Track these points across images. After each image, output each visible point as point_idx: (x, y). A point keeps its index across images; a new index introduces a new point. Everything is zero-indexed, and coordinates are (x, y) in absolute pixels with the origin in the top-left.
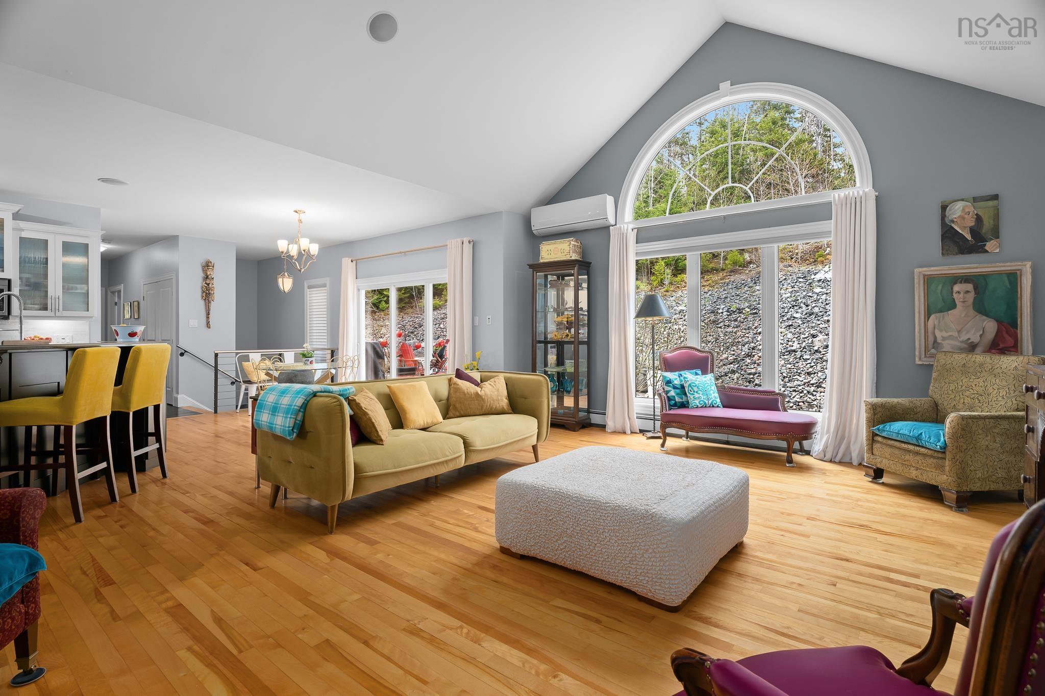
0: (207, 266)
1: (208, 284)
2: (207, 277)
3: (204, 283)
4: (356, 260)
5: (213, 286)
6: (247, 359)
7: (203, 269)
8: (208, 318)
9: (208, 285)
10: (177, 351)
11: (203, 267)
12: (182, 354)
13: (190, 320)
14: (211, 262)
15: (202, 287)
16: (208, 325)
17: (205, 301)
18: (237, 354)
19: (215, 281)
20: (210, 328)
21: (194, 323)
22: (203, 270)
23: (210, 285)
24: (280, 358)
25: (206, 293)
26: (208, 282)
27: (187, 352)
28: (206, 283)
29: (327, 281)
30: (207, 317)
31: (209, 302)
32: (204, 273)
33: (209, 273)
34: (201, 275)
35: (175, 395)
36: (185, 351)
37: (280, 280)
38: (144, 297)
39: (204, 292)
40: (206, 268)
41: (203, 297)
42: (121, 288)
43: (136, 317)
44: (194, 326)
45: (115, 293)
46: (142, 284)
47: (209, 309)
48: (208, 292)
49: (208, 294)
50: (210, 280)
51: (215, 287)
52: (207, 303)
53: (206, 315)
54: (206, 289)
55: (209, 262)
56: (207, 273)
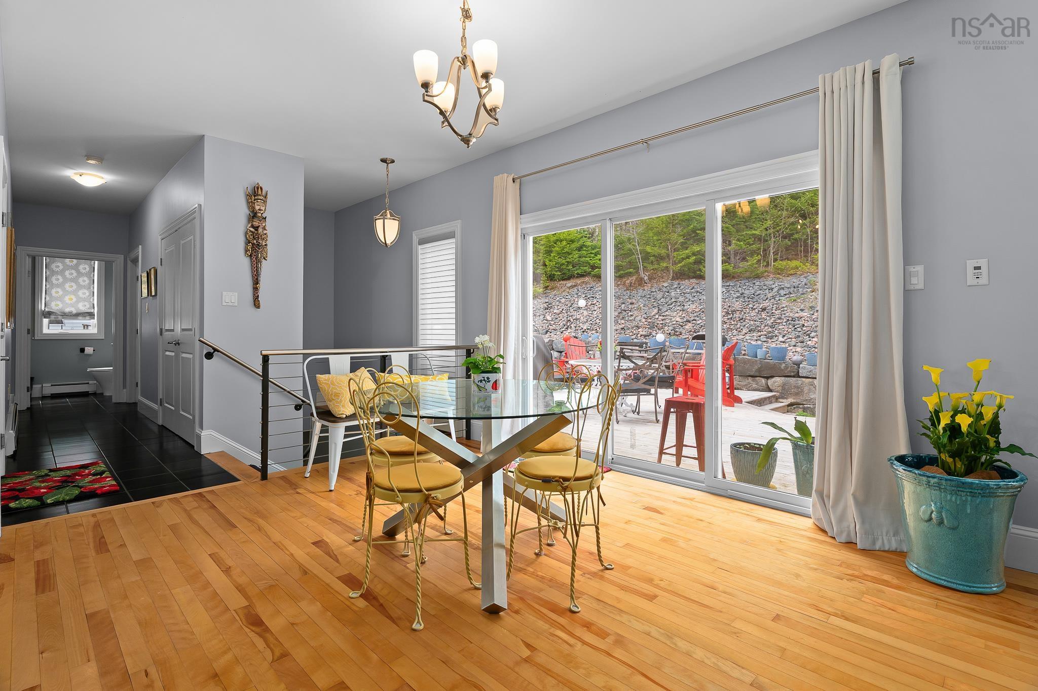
0: (255, 195)
1: (256, 228)
2: (254, 215)
3: (250, 225)
4: (520, 178)
5: (265, 232)
6: (323, 366)
7: (247, 200)
8: (256, 289)
9: (257, 230)
10: (201, 351)
11: (248, 196)
12: (209, 356)
13: (224, 293)
14: (261, 189)
15: (246, 233)
16: (256, 304)
17: (251, 259)
18: (306, 356)
19: (269, 224)
20: (258, 307)
21: (231, 298)
22: (248, 202)
23: (260, 230)
24: (384, 364)
25: (253, 244)
26: (256, 224)
27: (218, 351)
28: (252, 226)
29: (456, 226)
30: (254, 288)
31: (258, 261)
32: (249, 208)
33: (257, 208)
35: (197, 430)
36: (215, 350)
37: (379, 224)
38: (161, 259)
39: (249, 242)
40: (253, 198)
41: (246, 251)
42: (138, 252)
43: (153, 294)
44: (231, 304)
45: (135, 261)
46: (160, 240)
47: (257, 273)
48: (257, 242)
49: (257, 247)
50: (260, 221)
51: (268, 234)
52: (254, 261)
53: (252, 284)
54: (254, 237)
55: (258, 188)
56: (254, 208)
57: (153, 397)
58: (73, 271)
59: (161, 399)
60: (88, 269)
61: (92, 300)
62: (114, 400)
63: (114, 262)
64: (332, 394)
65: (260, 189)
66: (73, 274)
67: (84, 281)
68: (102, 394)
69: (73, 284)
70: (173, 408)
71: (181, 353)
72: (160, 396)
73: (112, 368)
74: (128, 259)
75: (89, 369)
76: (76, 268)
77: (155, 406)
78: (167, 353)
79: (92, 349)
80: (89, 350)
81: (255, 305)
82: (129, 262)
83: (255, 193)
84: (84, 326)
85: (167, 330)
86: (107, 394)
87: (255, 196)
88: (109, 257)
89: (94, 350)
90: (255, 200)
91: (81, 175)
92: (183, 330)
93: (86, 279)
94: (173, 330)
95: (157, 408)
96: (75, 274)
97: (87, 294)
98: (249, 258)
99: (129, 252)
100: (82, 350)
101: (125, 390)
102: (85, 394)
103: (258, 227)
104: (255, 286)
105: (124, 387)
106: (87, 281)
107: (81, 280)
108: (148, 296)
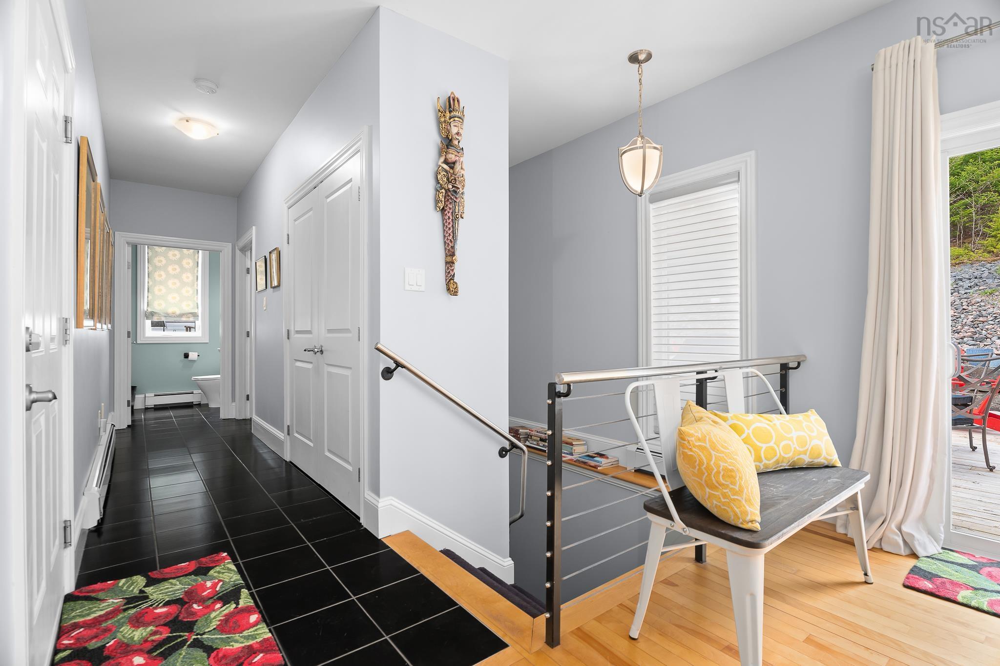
0: (450, 109)
1: (452, 165)
2: (448, 143)
3: (442, 159)
7: (438, 120)
8: (450, 263)
9: (452, 168)
10: (374, 365)
11: (439, 112)
12: (388, 373)
13: (407, 270)
14: (459, 99)
15: (437, 173)
16: (451, 288)
17: (444, 215)
20: (455, 293)
21: (415, 278)
22: (439, 123)
23: (456, 169)
25: (447, 191)
26: (452, 157)
27: (403, 367)
28: (446, 162)
29: (744, 161)
30: (447, 263)
31: (456, 218)
32: (440, 132)
33: (454, 130)
34: (434, 139)
35: (368, 495)
36: (398, 365)
37: (627, 159)
38: (288, 235)
39: (442, 188)
40: (448, 115)
41: (437, 201)
42: (252, 235)
43: (275, 283)
44: (417, 288)
45: (246, 249)
46: (286, 208)
47: (453, 237)
48: (453, 186)
49: (453, 195)
50: (458, 153)
51: (466, 177)
52: (449, 218)
53: (444, 256)
54: (448, 179)
55: (454, 100)
56: (449, 131)
57: (277, 422)
58: (177, 267)
59: (288, 426)
60: (191, 264)
61: (195, 299)
62: (223, 415)
63: (221, 252)
64: (718, 472)
65: (456, 101)
66: (176, 269)
67: (188, 278)
68: (207, 405)
69: (176, 281)
70: (311, 444)
71: (325, 365)
72: (287, 422)
73: (219, 376)
74: (236, 247)
75: (194, 378)
76: (179, 262)
77: (281, 435)
78: (299, 364)
79: (196, 354)
80: (193, 356)
81: (448, 289)
82: (238, 252)
83: (450, 106)
84: (187, 329)
85: (298, 332)
86: (212, 405)
87: (450, 112)
88: (214, 245)
89: (198, 356)
90: (450, 119)
91: (187, 121)
92: (330, 331)
93: (189, 275)
94: (309, 332)
95: (283, 438)
96: (178, 270)
97: (191, 292)
98: (440, 213)
99: (237, 240)
100: (186, 356)
101: (234, 404)
102: (189, 406)
103: (454, 163)
104: (449, 259)
105: (233, 400)
106: (191, 278)
107: (184, 276)
108: (266, 288)
